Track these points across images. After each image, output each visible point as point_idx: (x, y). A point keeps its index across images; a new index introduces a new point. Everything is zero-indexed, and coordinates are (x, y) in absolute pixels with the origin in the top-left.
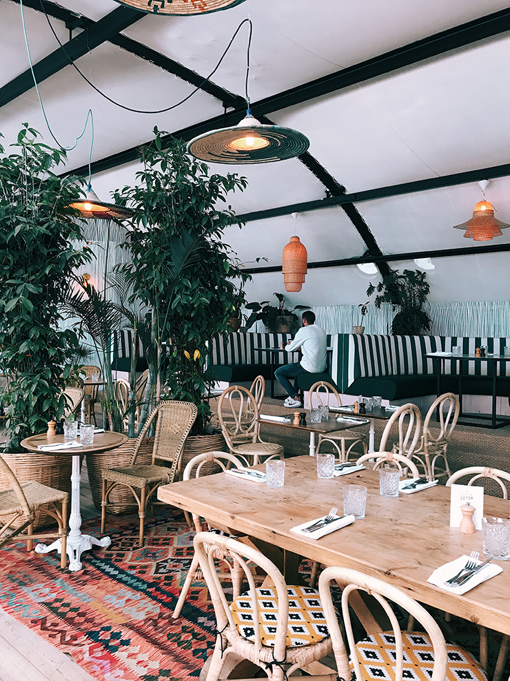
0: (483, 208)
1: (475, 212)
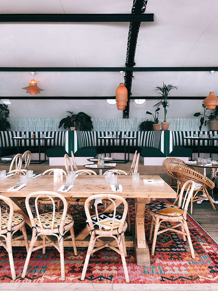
0: (33, 82)
1: (30, 83)
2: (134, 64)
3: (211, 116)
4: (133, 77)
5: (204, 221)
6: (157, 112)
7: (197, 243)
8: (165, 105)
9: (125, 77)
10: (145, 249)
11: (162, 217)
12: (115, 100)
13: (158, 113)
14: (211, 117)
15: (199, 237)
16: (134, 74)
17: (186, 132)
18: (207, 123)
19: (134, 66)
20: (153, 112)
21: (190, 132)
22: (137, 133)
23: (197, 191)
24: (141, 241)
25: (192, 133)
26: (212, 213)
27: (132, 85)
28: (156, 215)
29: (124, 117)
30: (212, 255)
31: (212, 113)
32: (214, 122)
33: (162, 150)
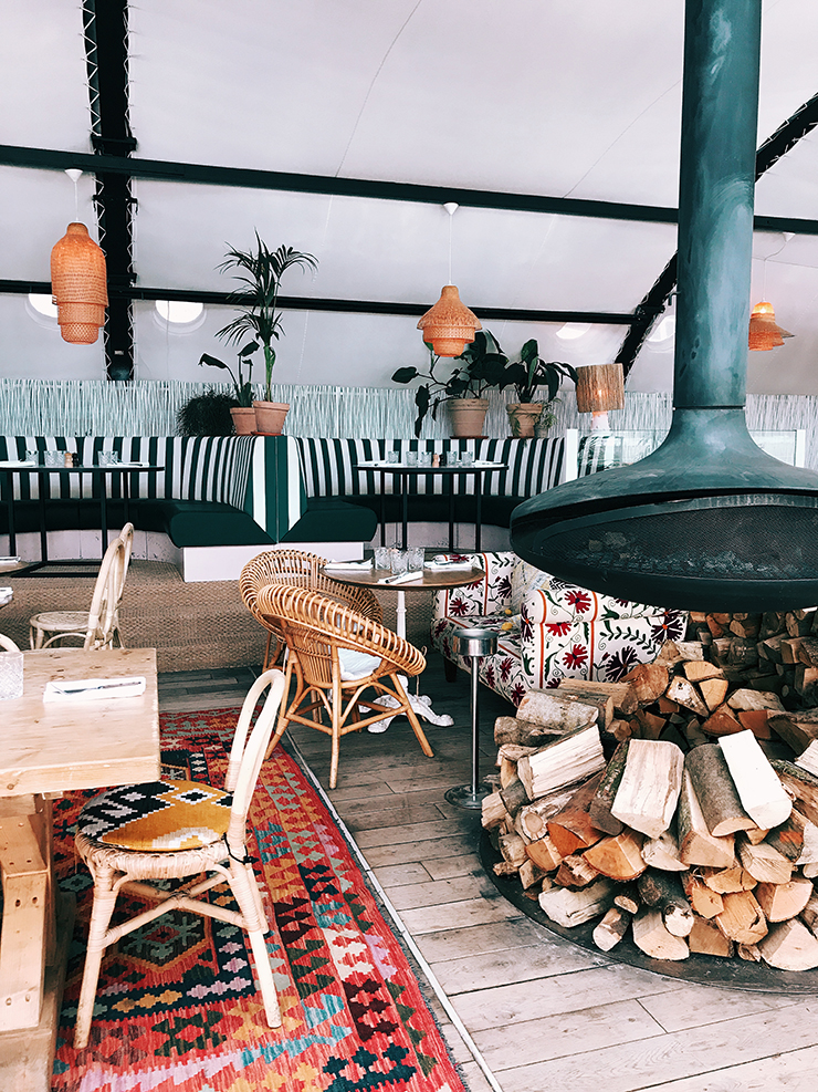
2: (133, 144)
3: (454, 381)
4: (135, 201)
5: (374, 815)
6: (247, 358)
7: (311, 934)
8: (266, 329)
9: (95, 198)
10: (32, 1030)
11: (121, 861)
12: (50, 296)
13: (249, 362)
14: (456, 387)
15: (332, 903)
16: (139, 188)
17: (367, 443)
18: (438, 408)
19: (133, 155)
20: (232, 360)
21: (382, 443)
22: (170, 441)
23: (359, 687)
24: (14, 991)
25: (389, 446)
26: (415, 772)
27: (134, 237)
28: (100, 855)
29: (113, 375)
30: (360, 989)
31: (457, 372)
32: (467, 404)
33: (260, 517)
